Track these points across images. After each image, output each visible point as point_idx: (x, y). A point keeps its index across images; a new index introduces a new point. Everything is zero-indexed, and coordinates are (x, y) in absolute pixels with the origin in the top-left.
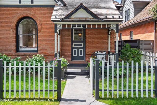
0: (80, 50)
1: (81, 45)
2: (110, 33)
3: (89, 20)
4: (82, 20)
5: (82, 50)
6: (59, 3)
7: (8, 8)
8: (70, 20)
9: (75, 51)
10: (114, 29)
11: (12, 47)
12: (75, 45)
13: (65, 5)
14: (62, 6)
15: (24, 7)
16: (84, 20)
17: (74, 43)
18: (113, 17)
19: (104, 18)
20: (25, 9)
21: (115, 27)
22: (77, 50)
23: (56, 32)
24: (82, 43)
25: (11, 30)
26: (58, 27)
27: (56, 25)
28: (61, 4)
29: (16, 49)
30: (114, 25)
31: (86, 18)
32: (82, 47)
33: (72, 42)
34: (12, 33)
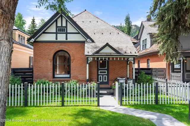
0: (104, 76)
1: (105, 72)
2: (128, 63)
3: (113, 54)
4: (107, 54)
5: (106, 76)
6: (88, 40)
7: (47, 43)
8: (99, 54)
9: (100, 77)
10: (131, 61)
11: (50, 74)
12: (101, 72)
13: (93, 41)
14: (91, 43)
15: (60, 43)
16: (110, 54)
17: (99, 71)
18: (131, 52)
19: (124, 53)
20: (61, 44)
21: (133, 59)
22: (102, 76)
23: (87, 63)
24: (106, 71)
25: (49, 61)
26: (89, 59)
27: (88, 58)
28: (90, 40)
29: (53, 76)
30: (131, 58)
31: (111, 53)
32: (106, 74)
33: (98, 70)
34: (50, 63)
